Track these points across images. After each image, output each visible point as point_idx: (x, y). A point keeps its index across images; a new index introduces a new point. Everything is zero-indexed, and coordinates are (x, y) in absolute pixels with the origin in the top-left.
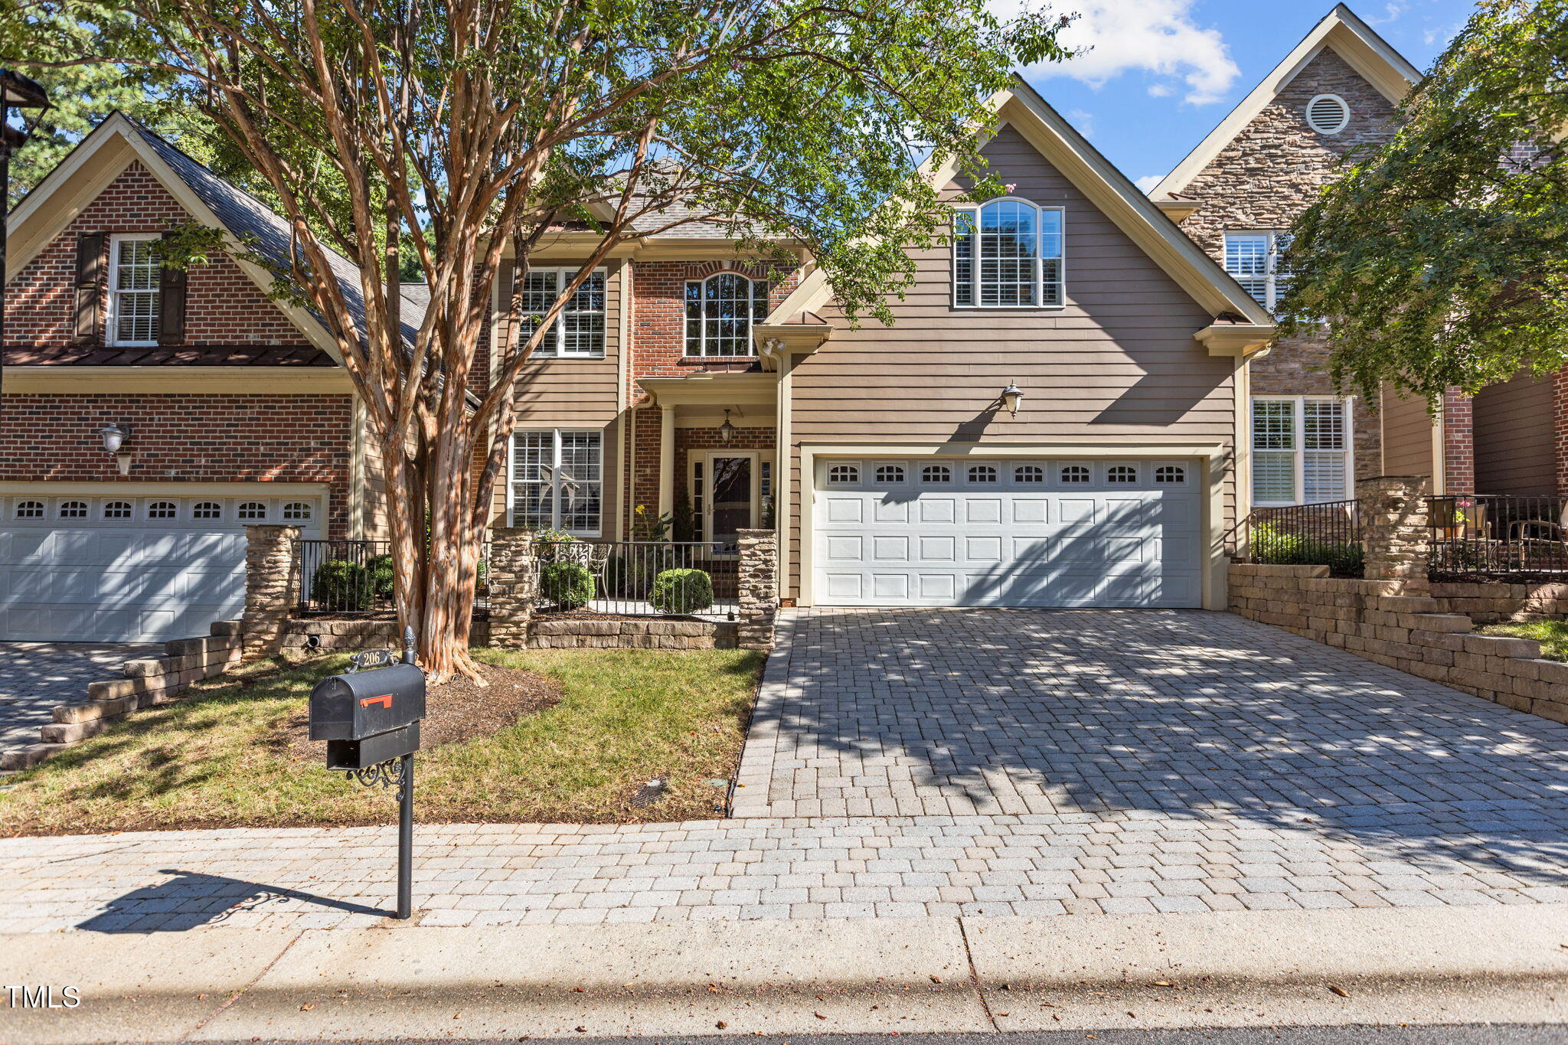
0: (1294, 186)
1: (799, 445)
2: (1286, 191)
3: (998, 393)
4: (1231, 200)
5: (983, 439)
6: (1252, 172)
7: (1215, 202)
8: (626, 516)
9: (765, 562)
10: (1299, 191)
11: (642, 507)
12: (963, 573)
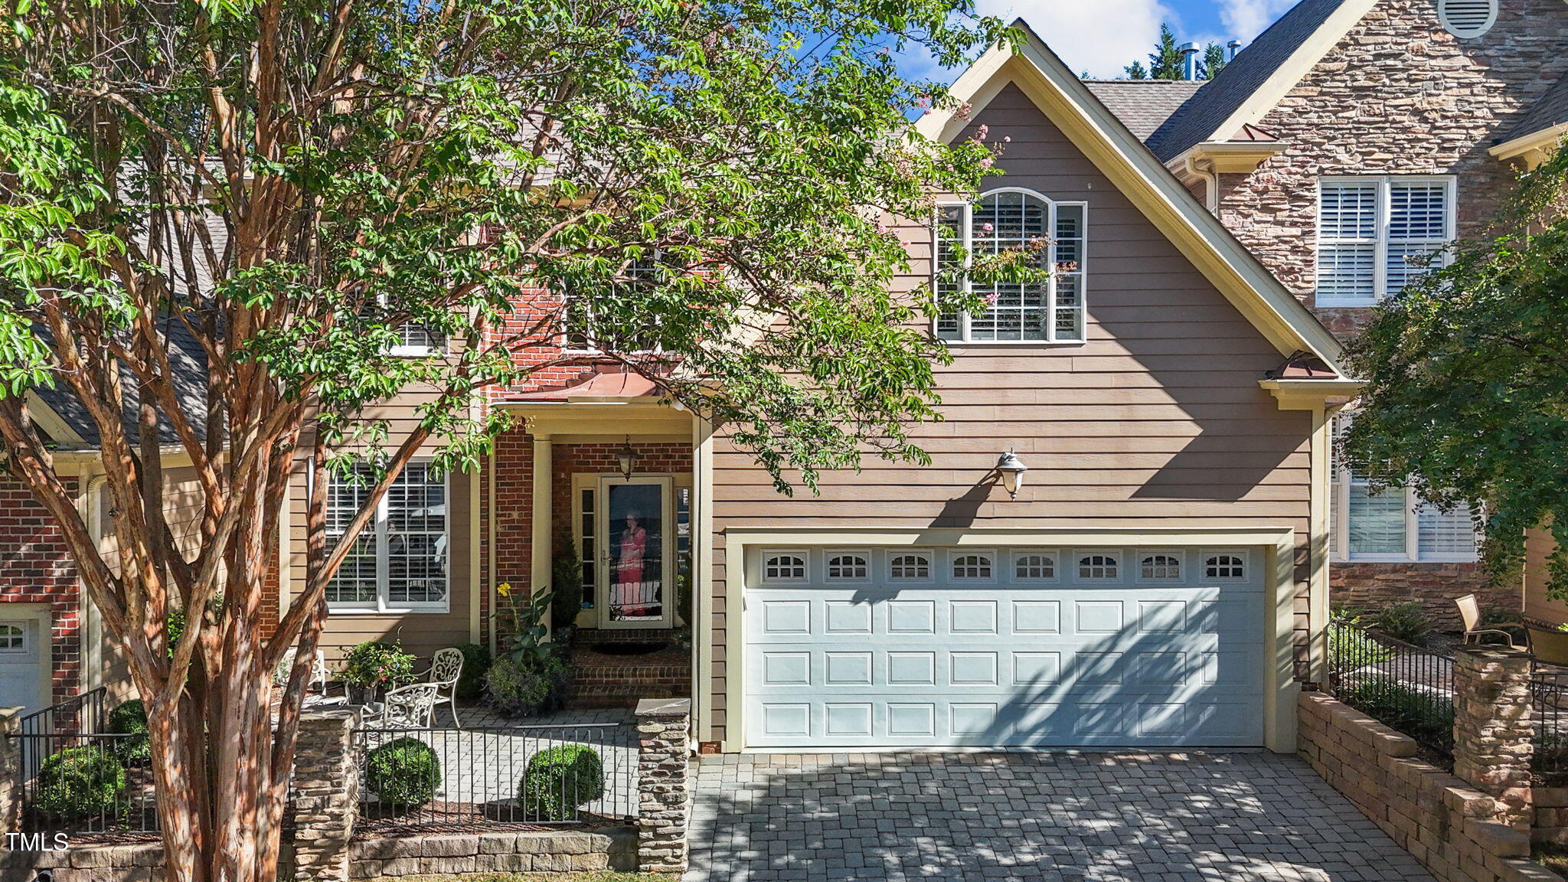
0: (1417, 112)
1: (724, 533)
2: (1407, 120)
3: (992, 461)
4: (1328, 133)
5: (976, 525)
6: (1360, 92)
7: (1307, 136)
8: (485, 595)
9: (674, 755)
10: (1425, 120)
11: (507, 586)
12: (946, 700)
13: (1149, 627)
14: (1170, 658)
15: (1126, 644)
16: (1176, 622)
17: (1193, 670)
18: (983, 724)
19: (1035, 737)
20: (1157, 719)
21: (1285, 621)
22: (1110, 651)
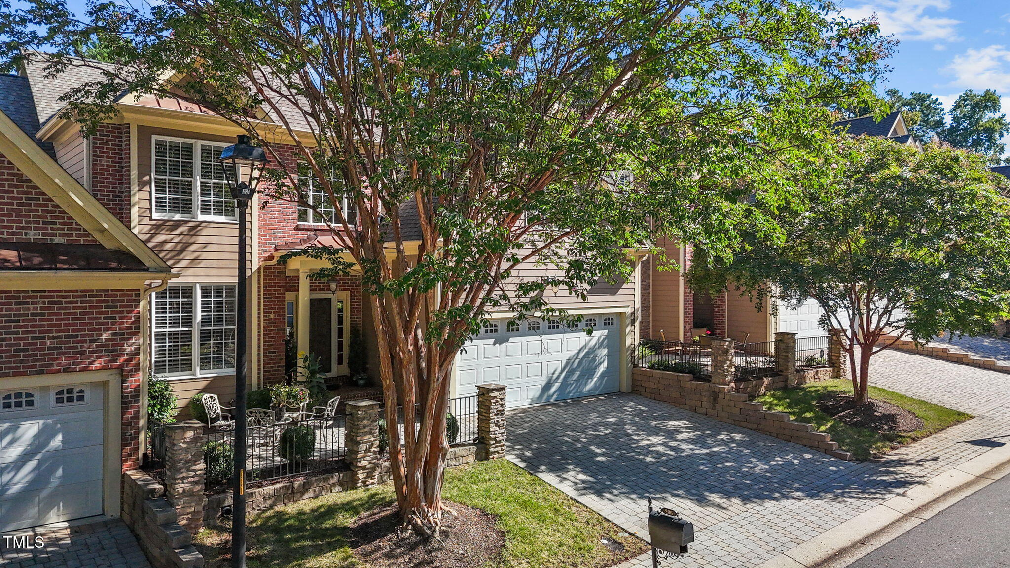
9: (502, 405)
12: (525, 385)
13: (587, 348)
14: (594, 359)
15: (582, 355)
16: (596, 344)
17: (601, 363)
18: (538, 394)
19: (554, 397)
20: (591, 385)
21: (628, 341)
22: (577, 358)
